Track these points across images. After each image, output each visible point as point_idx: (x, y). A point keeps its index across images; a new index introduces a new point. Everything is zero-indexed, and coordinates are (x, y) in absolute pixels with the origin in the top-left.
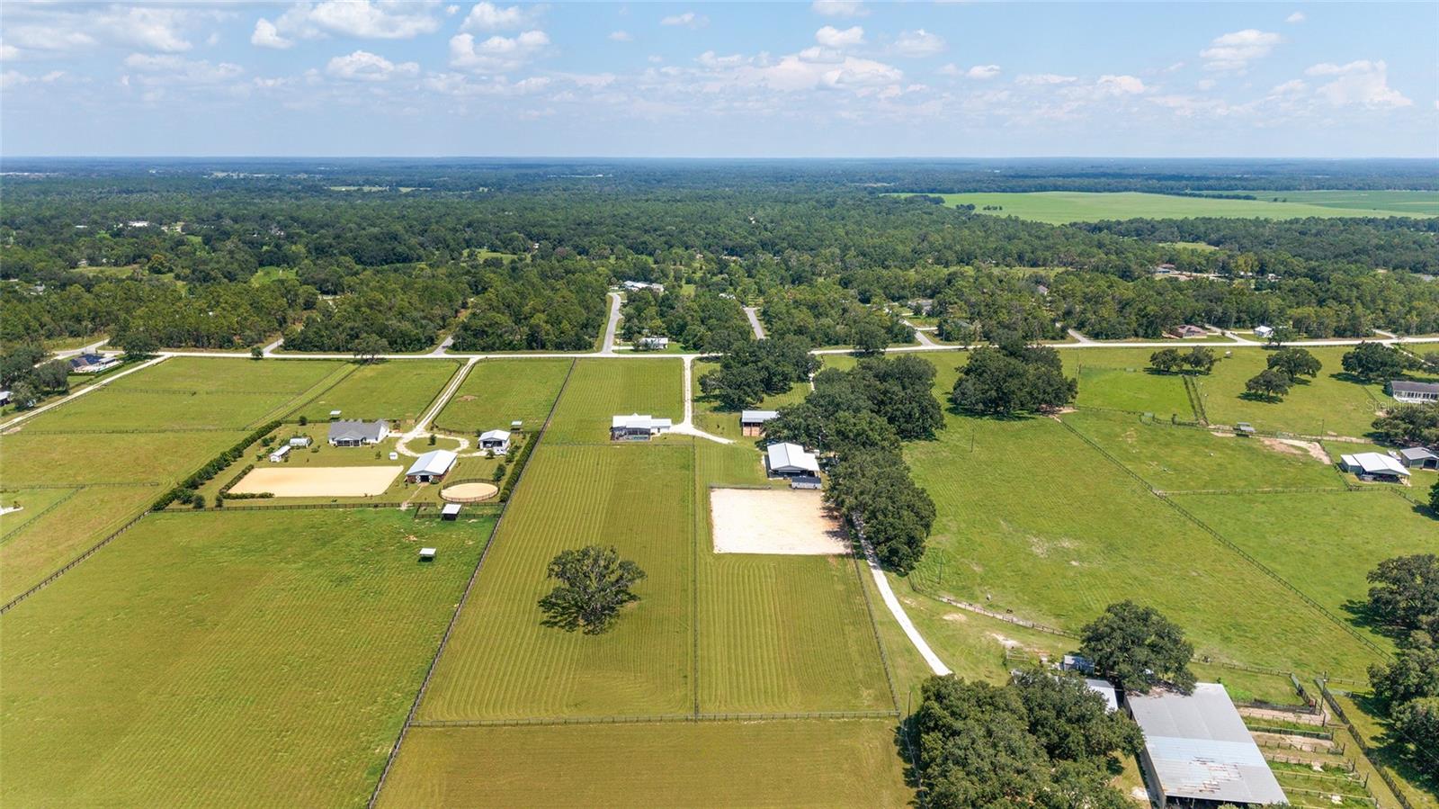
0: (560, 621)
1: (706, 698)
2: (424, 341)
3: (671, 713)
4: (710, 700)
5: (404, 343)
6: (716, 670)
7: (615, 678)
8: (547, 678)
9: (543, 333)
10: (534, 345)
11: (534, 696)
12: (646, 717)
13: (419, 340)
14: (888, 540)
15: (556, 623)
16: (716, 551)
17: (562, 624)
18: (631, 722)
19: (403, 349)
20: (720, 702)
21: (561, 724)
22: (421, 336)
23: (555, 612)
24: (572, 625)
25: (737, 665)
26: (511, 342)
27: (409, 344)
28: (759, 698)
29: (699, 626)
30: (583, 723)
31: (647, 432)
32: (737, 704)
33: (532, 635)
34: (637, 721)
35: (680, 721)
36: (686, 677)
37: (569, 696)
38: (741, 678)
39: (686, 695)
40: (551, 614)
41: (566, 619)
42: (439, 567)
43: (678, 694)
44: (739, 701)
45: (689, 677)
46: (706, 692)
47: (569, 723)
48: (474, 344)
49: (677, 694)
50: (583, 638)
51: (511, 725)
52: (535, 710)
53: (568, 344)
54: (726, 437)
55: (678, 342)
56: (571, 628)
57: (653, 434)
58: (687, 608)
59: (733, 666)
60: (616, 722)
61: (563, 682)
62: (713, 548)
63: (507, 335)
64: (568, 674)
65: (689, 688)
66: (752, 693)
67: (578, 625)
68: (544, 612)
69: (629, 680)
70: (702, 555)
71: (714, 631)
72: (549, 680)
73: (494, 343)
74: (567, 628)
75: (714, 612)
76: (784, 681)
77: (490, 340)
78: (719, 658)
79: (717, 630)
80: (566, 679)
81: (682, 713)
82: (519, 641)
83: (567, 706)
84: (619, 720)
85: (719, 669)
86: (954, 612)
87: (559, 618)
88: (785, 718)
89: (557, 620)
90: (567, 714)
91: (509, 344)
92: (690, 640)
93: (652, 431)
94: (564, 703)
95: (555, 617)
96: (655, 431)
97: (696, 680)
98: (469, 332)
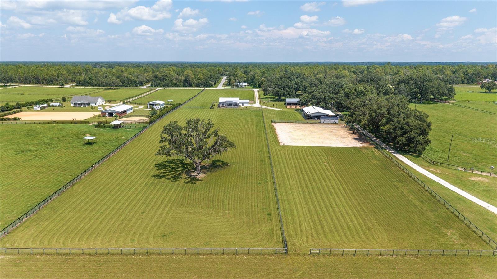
0: (167, 175)
1: (292, 233)
2: (137, 82)
3: (258, 246)
4: (296, 235)
5: (128, 82)
6: (297, 210)
7: (205, 214)
8: (143, 213)
9: (190, 79)
10: (186, 84)
11: (125, 226)
12: (233, 249)
13: (135, 82)
14: (405, 133)
15: (164, 176)
16: (281, 144)
17: (168, 177)
18: (217, 254)
19: (128, 85)
20: (307, 237)
21: (142, 255)
22: (136, 80)
23: (166, 170)
24: (176, 178)
25: (314, 206)
26: (176, 83)
27: (131, 84)
28: (345, 234)
29: (276, 180)
30: (165, 254)
31: (237, 105)
32: (324, 239)
33: (142, 183)
34: (223, 253)
35: (269, 254)
36: (270, 214)
37: (159, 228)
38: (321, 216)
39: (272, 230)
40: (162, 171)
41: (173, 174)
42: (95, 147)
43: (265, 228)
44: (326, 237)
45: (273, 215)
46: (291, 227)
47: (151, 254)
48: (160, 84)
49: (263, 228)
50: (183, 186)
51: (90, 255)
52: (122, 240)
53: (202, 84)
54: (278, 108)
55: (251, 86)
56: (175, 179)
57: (240, 106)
58: (265, 169)
59: (312, 207)
60: (201, 254)
61: (156, 216)
62: (279, 143)
63: (174, 80)
64: (164, 210)
65: (274, 223)
66: (337, 230)
67: (181, 178)
68: (158, 170)
69: (217, 215)
70: (272, 146)
71: (289, 183)
72: (145, 214)
73: (168, 83)
74: (172, 179)
75: (286, 172)
76: (364, 220)
77: (166, 82)
78: (297, 201)
79: (292, 183)
80: (160, 214)
81: (270, 247)
82: (130, 186)
83: (154, 238)
84: (204, 251)
85: (299, 209)
86: (475, 176)
87: (167, 173)
88: (380, 255)
89: (166, 175)
90: (152, 245)
91: (175, 84)
92: (271, 188)
93: (239, 105)
94: (153, 234)
95: (165, 173)
96: (241, 105)
97: (280, 218)
98: (158, 78)
